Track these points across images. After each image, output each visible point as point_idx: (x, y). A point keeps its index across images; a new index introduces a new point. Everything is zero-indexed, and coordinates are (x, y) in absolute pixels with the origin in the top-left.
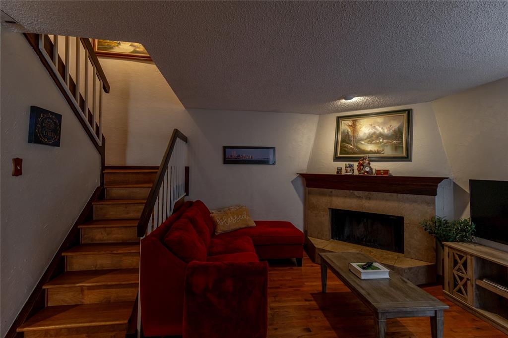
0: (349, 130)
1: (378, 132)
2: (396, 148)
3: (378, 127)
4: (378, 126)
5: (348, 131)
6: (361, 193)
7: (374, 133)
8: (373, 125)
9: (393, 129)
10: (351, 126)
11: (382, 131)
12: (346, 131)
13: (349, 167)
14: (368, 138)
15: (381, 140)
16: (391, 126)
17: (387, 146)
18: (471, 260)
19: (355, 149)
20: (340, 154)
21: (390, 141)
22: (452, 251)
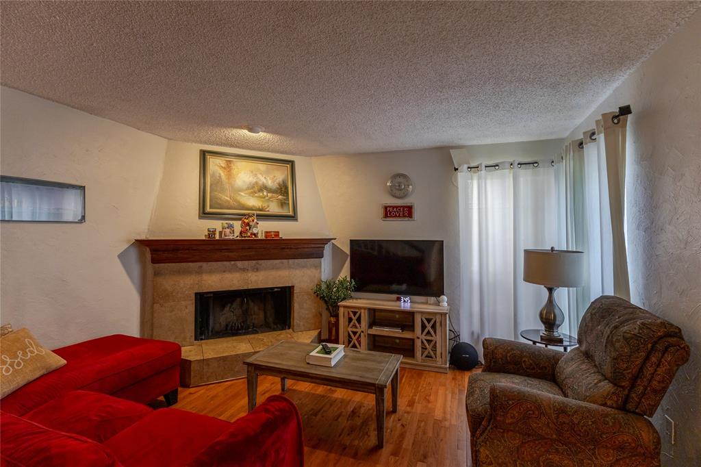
0: (222, 174)
1: (261, 183)
2: (283, 204)
3: (260, 176)
4: (261, 174)
5: (220, 174)
6: (246, 263)
7: (256, 183)
8: (254, 172)
9: (277, 181)
10: (225, 168)
11: (265, 181)
12: (218, 175)
13: (228, 228)
14: (248, 188)
15: (265, 193)
16: (274, 177)
17: (272, 201)
18: (364, 313)
19: (232, 203)
20: (210, 208)
21: (275, 195)
22: (347, 310)
